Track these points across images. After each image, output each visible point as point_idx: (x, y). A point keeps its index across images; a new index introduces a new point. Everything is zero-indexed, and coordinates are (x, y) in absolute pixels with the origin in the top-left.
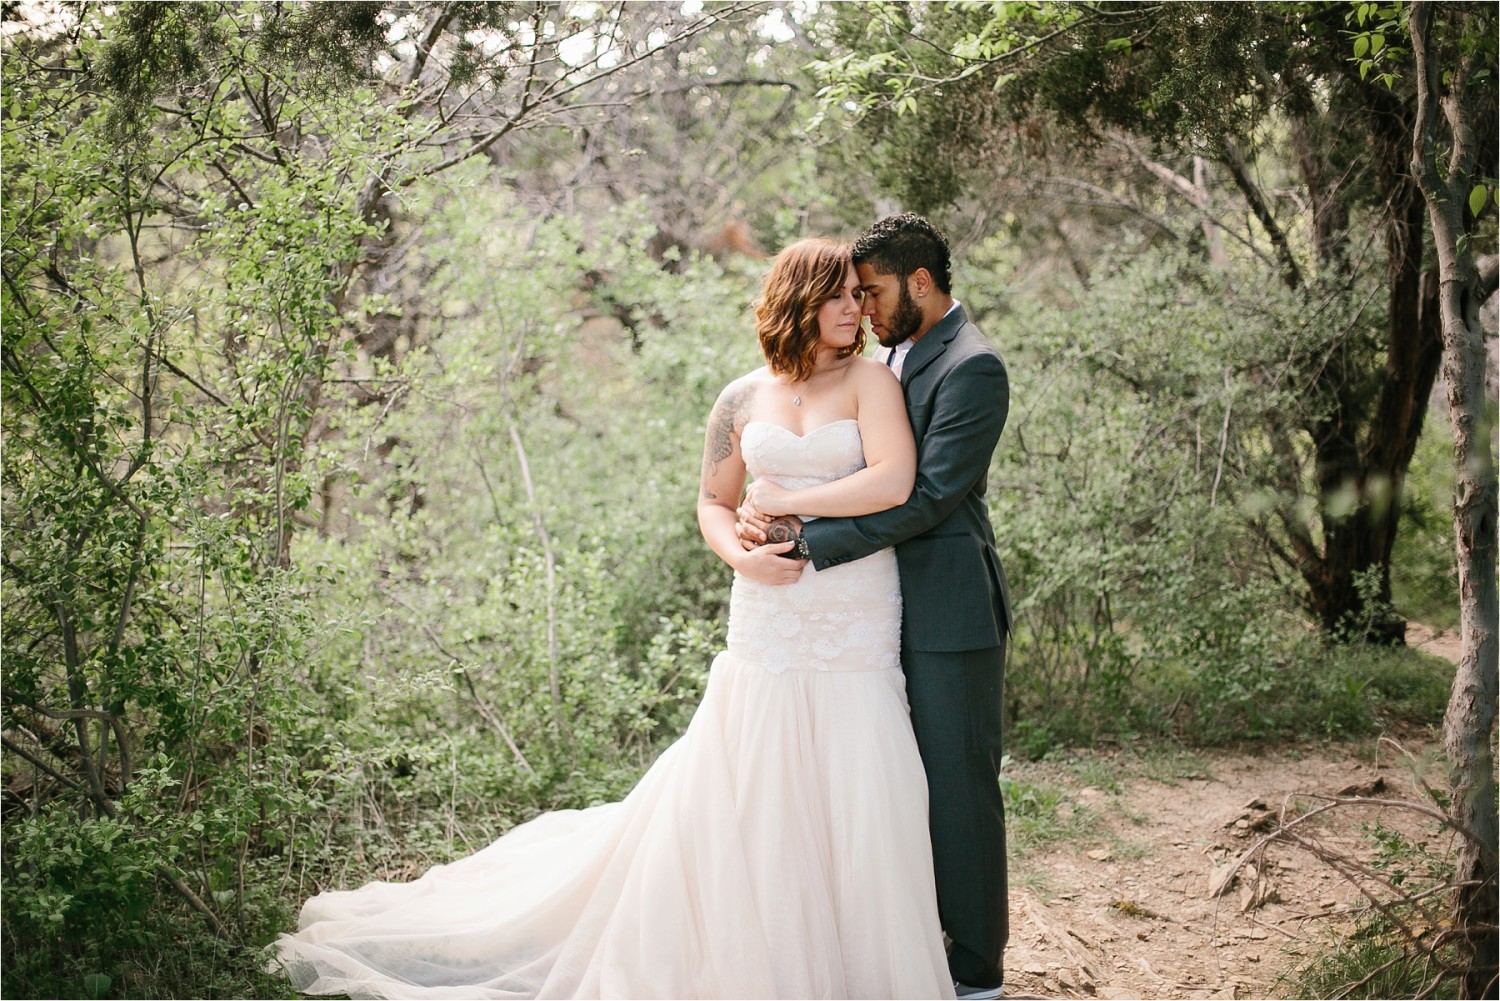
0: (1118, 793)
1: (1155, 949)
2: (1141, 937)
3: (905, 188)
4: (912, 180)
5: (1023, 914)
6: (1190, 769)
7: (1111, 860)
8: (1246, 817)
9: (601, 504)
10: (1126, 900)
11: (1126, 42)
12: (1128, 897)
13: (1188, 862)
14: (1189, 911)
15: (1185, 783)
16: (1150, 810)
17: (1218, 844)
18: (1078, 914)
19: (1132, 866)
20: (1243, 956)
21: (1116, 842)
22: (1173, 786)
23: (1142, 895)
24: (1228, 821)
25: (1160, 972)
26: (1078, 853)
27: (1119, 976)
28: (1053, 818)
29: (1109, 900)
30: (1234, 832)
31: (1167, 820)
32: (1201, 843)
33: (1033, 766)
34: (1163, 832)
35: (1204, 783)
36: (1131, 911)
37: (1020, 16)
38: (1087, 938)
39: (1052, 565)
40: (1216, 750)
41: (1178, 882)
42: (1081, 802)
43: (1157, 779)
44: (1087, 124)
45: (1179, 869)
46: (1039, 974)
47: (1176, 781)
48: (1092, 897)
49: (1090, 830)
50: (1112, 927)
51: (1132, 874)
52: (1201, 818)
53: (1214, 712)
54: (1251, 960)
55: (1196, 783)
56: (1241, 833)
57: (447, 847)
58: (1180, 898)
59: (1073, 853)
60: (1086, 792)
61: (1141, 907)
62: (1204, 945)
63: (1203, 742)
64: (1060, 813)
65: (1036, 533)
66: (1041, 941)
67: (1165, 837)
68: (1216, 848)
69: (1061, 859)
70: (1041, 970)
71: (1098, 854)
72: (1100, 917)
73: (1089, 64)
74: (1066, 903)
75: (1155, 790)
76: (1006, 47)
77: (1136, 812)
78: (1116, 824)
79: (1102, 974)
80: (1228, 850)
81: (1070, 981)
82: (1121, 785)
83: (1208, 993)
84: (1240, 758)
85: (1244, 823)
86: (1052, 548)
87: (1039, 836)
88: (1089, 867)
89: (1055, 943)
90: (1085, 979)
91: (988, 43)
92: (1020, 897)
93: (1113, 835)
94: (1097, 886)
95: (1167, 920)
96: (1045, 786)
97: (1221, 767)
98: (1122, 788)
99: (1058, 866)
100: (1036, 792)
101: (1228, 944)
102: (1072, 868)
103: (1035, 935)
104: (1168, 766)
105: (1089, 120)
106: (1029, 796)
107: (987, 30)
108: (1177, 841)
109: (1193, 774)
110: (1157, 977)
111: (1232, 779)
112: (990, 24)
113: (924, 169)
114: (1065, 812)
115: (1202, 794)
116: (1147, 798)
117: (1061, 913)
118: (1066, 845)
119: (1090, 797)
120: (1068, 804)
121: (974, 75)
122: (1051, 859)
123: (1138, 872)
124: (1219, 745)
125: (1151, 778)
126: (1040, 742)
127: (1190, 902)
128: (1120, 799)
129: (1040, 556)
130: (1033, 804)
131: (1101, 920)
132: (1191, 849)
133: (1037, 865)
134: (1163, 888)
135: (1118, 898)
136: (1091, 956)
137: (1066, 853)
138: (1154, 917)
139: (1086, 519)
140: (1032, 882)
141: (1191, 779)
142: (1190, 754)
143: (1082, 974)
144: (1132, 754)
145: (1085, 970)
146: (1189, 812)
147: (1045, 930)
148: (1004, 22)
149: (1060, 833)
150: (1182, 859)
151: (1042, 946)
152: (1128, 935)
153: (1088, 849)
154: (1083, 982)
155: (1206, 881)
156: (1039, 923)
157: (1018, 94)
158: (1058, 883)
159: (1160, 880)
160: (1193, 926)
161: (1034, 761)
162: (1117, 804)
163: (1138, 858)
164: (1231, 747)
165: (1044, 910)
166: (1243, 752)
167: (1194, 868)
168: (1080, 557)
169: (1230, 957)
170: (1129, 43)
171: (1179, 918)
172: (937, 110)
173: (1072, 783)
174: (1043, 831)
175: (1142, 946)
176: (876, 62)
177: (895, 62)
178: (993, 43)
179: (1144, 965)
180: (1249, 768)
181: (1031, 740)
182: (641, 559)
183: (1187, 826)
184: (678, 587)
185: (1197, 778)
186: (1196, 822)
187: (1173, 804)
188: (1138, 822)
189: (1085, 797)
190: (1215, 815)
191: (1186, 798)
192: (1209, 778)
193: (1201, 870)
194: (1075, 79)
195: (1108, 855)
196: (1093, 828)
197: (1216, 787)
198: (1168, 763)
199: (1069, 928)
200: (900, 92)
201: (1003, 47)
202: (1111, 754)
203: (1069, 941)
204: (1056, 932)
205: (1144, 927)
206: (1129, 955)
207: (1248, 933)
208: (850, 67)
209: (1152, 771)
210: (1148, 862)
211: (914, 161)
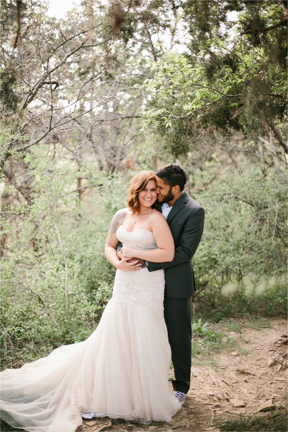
0: (241, 333)
1: (250, 385)
2: (246, 381)
3: (170, 149)
4: (173, 147)
5: (208, 375)
6: (264, 325)
7: (238, 355)
8: (280, 340)
9: (86, 245)
10: (241, 369)
11: (236, 104)
12: (242, 368)
13: (262, 355)
14: (261, 372)
15: (262, 329)
16: (251, 338)
17: (271, 349)
18: (226, 374)
19: (244, 357)
20: (277, 387)
21: (240, 349)
22: (259, 330)
23: (247, 367)
24: (275, 341)
25: (250, 393)
26: (228, 353)
27: (237, 395)
28: (220, 342)
29: (236, 369)
30: (277, 345)
31: (256, 341)
32: (266, 349)
33: (216, 324)
34: (255, 345)
35: (268, 329)
36: (243, 373)
37: (204, 96)
38: (227, 382)
39: (221, 262)
40: (273, 318)
41: (259, 362)
42: (230, 337)
43: (254, 328)
44: (226, 129)
45: (259, 358)
46: (212, 395)
47: (259, 329)
48: (231, 368)
49: (232, 346)
50: (236, 378)
51: (244, 360)
52: (267, 340)
53: (272, 306)
54: (279, 388)
55: (266, 329)
56: (279, 345)
57: (30, 357)
58: (258, 367)
59: (226, 353)
60: (232, 333)
61: (246, 371)
62: (265, 383)
63: (269, 315)
64: (223, 340)
65: (216, 253)
66: (213, 384)
67: (255, 347)
68: (271, 351)
69: (222, 355)
70: (212, 394)
71: (234, 353)
72: (233, 375)
73: (225, 111)
74: (223, 370)
75: (253, 332)
76: (200, 106)
77: (246, 339)
78: (240, 343)
79: (232, 394)
80: (275, 351)
81: (221, 397)
82: (242, 330)
83: (265, 400)
84: (280, 320)
85: (280, 342)
86: (222, 257)
87: (216, 348)
88: (231, 358)
89: (217, 384)
90: (226, 396)
91: (194, 105)
92: (208, 369)
93: (239, 347)
94: (233, 364)
95: (254, 375)
96: (219, 331)
97: (274, 323)
98: (242, 331)
99: (221, 358)
100: (215, 334)
101: (273, 383)
102: (226, 358)
103: (211, 382)
104: (258, 323)
105: (227, 128)
106: (213, 335)
107: (194, 101)
108: (259, 348)
109: (265, 326)
110: (249, 395)
111: (277, 327)
112: (195, 99)
113: (176, 144)
114: (225, 340)
115: (268, 332)
116: (250, 334)
117: (221, 373)
118: (224, 351)
119: (233, 335)
120: (226, 338)
121: (191, 114)
122: (219, 355)
123: (246, 359)
124: (274, 316)
125: (252, 328)
126: (218, 317)
127: (262, 369)
128: (242, 335)
129: (218, 259)
130: (214, 337)
131: (233, 376)
132: (263, 351)
133: (214, 358)
134: (254, 364)
135: (239, 368)
136: (229, 388)
137: (224, 353)
138: (250, 374)
139: (232, 248)
140: (212, 364)
141: (264, 328)
142: (265, 319)
143: (225, 395)
144: (246, 320)
145: (227, 394)
146: (263, 339)
147: (214, 380)
148: (199, 99)
149: (222, 347)
150: (260, 354)
151: (213, 386)
152: (242, 380)
153: (232, 352)
154: (225, 398)
155: (267, 362)
156: (213, 378)
157: (205, 120)
158: (221, 363)
159: (253, 362)
160: (262, 377)
161: (217, 322)
162: (241, 337)
163: (247, 354)
164: (278, 316)
165: (215, 373)
166: (281, 318)
167: (263, 357)
168: (230, 260)
169: (273, 387)
170: (237, 105)
171: (258, 374)
172: (180, 126)
173: (228, 330)
174: (217, 346)
175: (246, 384)
176: (159, 112)
177: (166, 111)
178: (196, 105)
179: (245, 391)
180: (283, 323)
181: (216, 316)
182: (96, 263)
183: (262, 343)
184: (109, 271)
185: (266, 327)
186: (265, 342)
187: (258, 336)
188: (247, 343)
189: (231, 335)
190: (271, 340)
191: (262, 334)
192: (270, 327)
193: (266, 358)
194: (221, 116)
195: (237, 354)
196: (233, 345)
197: (272, 330)
198: (257, 323)
199: (222, 379)
200: (167, 121)
201: (199, 106)
202: (240, 320)
203: (222, 384)
204: (218, 381)
205: (246, 378)
206: (241, 388)
207: (280, 379)
208: (152, 113)
209: (252, 325)
210: (249, 356)
211: (173, 141)
